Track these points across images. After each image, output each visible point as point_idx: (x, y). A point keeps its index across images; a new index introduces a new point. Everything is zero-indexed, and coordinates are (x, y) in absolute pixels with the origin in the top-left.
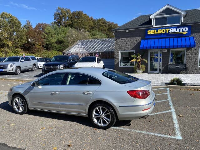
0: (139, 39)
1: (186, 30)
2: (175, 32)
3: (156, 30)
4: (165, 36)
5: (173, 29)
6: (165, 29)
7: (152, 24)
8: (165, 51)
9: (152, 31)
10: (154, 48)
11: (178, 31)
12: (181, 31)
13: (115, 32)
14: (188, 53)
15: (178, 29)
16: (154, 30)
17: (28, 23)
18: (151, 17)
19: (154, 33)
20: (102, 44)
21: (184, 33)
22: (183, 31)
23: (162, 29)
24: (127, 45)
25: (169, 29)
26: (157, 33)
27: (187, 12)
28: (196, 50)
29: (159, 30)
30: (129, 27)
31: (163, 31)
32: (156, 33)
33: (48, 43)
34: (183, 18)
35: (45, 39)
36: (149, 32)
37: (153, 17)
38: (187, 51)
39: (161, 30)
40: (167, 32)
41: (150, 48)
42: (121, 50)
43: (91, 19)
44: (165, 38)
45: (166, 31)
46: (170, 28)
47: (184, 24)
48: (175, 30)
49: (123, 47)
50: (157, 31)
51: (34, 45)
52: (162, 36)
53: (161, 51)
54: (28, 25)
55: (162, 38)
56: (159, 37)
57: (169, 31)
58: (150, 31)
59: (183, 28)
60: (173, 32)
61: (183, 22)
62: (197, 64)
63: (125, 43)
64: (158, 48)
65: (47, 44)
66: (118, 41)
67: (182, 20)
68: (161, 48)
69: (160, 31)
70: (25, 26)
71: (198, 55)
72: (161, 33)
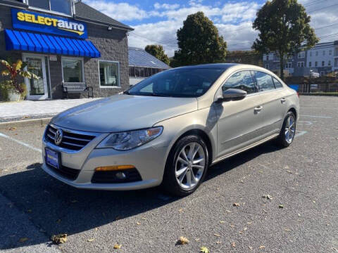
1: (81, 29)
2: (66, 28)
3: (33, 16)
4: (50, 31)
5: (63, 21)
6: (50, 17)
8: (54, 58)
9: (26, 15)
10: (35, 51)
11: (71, 27)
12: (75, 29)
14: (86, 66)
15: (71, 25)
16: (30, 15)
19: (31, 21)
21: (80, 34)
22: (78, 30)
23: (45, 17)
25: (57, 21)
26: (36, 22)
28: (95, 62)
29: (39, 17)
31: (48, 21)
32: (34, 21)
34: (74, 6)
36: (22, 16)
38: (85, 63)
39: (43, 17)
40: (55, 25)
41: (28, 50)
45: (52, 22)
46: (59, 19)
47: (77, 17)
48: (67, 24)
50: (36, 19)
52: (46, 30)
53: (46, 57)
56: (41, 30)
57: (57, 23)
58: (22, 13)
59: (76, 24)
60: (63, 26)
61: (75, 13)
62: (98, 83)
64: (42, 51)
67: (74, 11)
68: (50, 52)
69: (41, 20)
71: (97, 69)
72: (43, 23)
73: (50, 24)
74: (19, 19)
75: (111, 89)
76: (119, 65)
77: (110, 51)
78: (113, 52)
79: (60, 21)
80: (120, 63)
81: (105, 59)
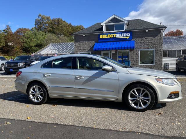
0: (93, 42)
1: (128, 35)
2: (120, 37)
3: (106, 35)
4: (113, 40)
5: (119, 34)
7: (103, 30)
8: (114, 52)
9: (103, 35)
10: (106, 49)
11: (123, 36)
12: (125, 36)
13: (75, 36)
14: (131, 54)
15: (123, 35)
16: (104, 35)
17: (8, 28)
18: (102, 24)
19: (104, 38)
20: (71, 47)
21: (127, 38)
22: (126, 36)
23: (111, 34)
24: (84, 47)
25: (116, 34)
26: (107, 37)
27: (128, 21)
28: (137, 51)
29: (108, 35)
30: (86, 32)
31: (112, 36)
32: (106, 37)
33: (27, 46)
34: (126, 25)
35: (24, 42)
36: (101, 37)
37: (104, 24)
38: (130, 52)
39: (109, 35)
40: (115, 37)
41: (104, 50)
42: (80, 51)
43: (70, 25)
44: (114, 41)
45: (114, 36)
47: (127, 30)
48: (121, 35)
49: (82, 49)
50: (107, 36)
51: (13, 48)
52: (111, 40)
53: (110, 52)
54: (8, 30)
55: (111, 41)
56: (108, 40)
57: (116, 35)
58: (101, 35)
59: (126, 34)
60: (119, 36)
61: (126, 28)
62: (138, 62)
63: (83, 45)
64: (109, 49)
65: (26, 48)
66: (78, 43)
67: (126, 27)
68: (112, 49)
70: (4, 30)
71: (138, 55)
72: (110, 37)
73: (113, 37)
74: (100, 38)
75: (147, 65)
76: (154, 51)
77: (148, 44)
78: (150, 44)
79: (117, 34)
80: (155, 50)
81: (144, 48)
